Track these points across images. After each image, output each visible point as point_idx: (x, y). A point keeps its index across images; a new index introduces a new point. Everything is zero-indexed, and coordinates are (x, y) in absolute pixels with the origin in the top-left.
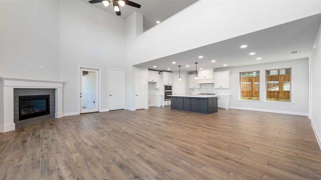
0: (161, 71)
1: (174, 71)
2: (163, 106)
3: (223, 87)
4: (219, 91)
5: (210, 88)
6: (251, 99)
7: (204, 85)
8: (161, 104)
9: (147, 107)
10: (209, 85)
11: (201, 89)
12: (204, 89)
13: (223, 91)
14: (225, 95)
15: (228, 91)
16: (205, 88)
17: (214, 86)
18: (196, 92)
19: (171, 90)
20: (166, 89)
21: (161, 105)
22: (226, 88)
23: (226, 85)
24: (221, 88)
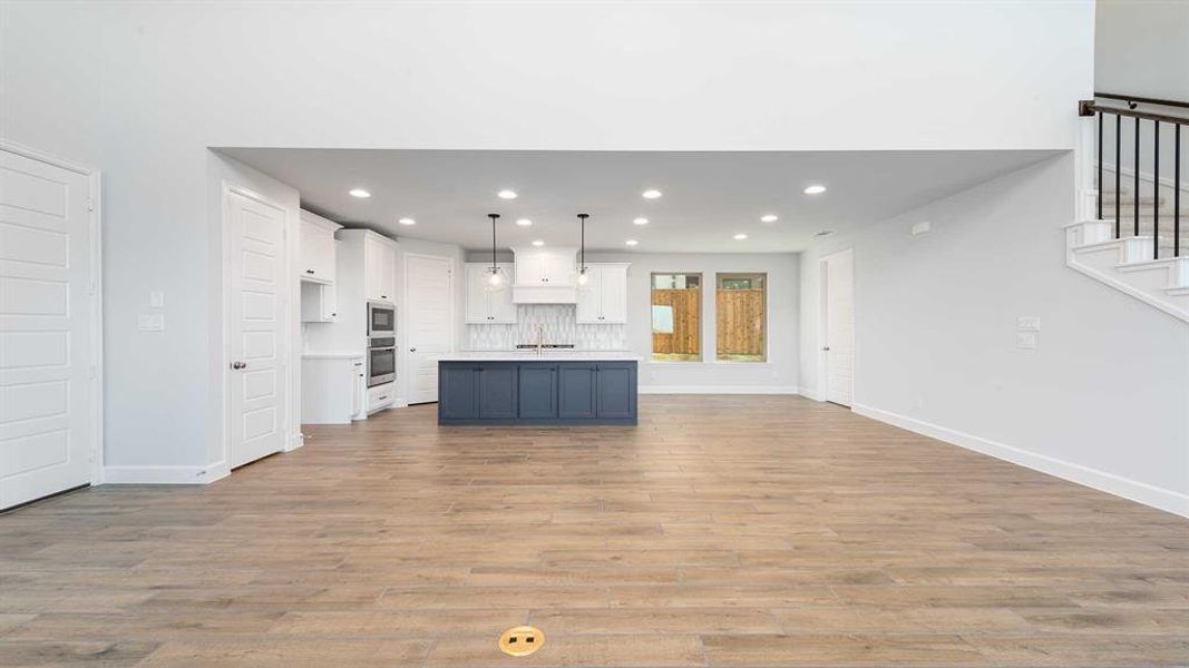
0: (348, 226)
1: (402, 237)
2: (363, 416)
3: (608, 320)
4: (586, 334)
5: (555, 321)
6: (686, 359)
7: (530, 309)
8: (355, 406)
9: (292, 441)
10: (548, 309)
11: (514, 329)
12: (529, 325)
13: (602, 336)
14: (608, 348)
15: (617, 334)
16: (534, 320)
17: (574, 313)
18: (491, 335)
19: (392, 329)
20: (376, 328)
21: (352, 413)
22: (612, 325)
23: (616, 313)
24: (602, 325)
